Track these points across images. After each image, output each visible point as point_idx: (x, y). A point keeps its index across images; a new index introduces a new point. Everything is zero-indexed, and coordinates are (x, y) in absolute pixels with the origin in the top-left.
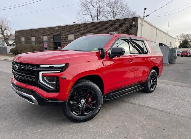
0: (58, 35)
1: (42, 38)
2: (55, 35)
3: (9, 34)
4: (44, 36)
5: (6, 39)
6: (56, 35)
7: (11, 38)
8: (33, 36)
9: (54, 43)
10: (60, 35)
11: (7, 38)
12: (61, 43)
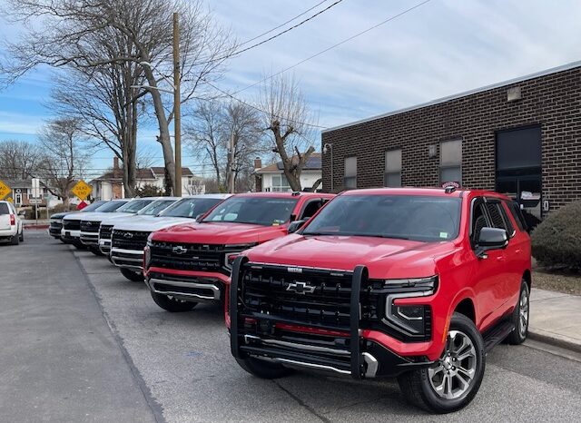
0: (519, 128)
1: (432, 151)
2: (504, 130)
3: (302, 150)
4: (447, 140)
5: (291, 171)
6: (512, 129)
7: (309, 164)
8: (393, 149)
9: (498, 173)
10: (538, 126)
11: (295, 167)
12: (538, 171)
